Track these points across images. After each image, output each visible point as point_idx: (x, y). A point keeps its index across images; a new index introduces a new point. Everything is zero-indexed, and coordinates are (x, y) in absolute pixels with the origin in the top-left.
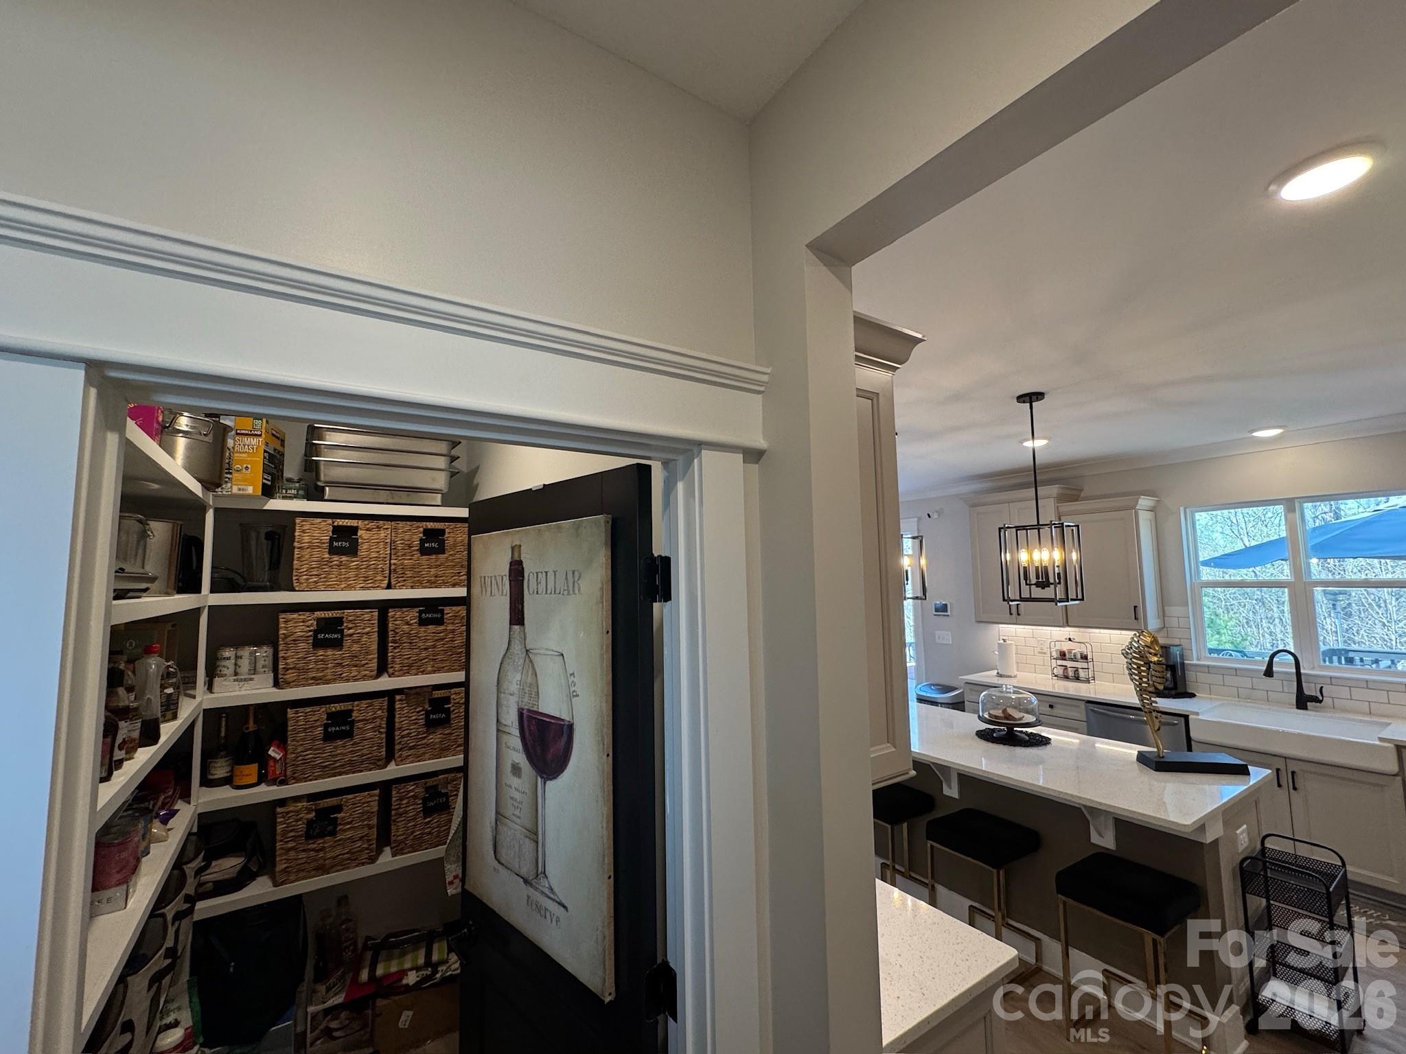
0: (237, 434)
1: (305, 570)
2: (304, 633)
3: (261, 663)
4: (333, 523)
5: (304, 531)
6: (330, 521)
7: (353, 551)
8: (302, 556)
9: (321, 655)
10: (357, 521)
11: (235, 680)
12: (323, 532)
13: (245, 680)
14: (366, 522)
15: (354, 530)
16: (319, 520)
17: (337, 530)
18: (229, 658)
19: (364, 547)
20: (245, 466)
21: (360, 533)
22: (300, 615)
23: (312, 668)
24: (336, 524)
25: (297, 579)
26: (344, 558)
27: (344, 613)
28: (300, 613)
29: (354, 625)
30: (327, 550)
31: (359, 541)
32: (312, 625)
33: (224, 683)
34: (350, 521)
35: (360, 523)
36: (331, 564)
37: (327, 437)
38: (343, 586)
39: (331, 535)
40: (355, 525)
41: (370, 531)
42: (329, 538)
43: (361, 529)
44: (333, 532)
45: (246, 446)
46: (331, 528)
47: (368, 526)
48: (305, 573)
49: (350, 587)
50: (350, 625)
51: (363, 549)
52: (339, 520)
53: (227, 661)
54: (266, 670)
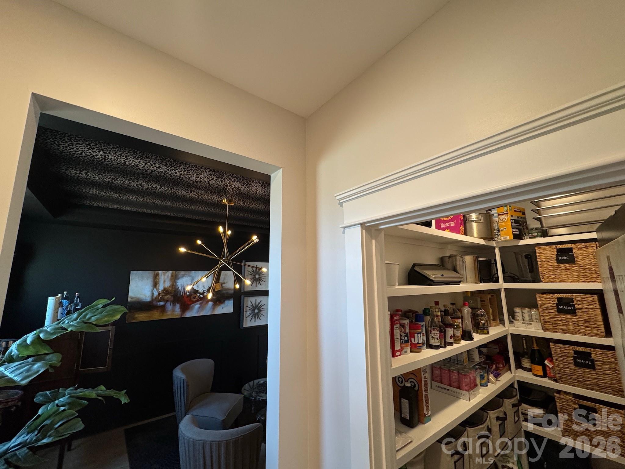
0: (499, 215)
1: (546, 272)
2: (551, 305)
3: (534, 317)
4: (556, 247)
5: (541, 253)
6: (554, 246)
7: (572, 260)
8: (543, 265)
9: (564, 318)
10: (571, 244)
11: (523, 323)
12: (552, 252)
13: (528, 324)
14: (577, 245)
15: (571, 250)
16: (548, 247)
17: (559, 251)
18: (519, 313)
19: (579, 259)
20: (504, 228)
21: (574, 251)
22: (547, 295)
23: (560, 324)
24: (558, 248)
25: (542, 277)
26: (567, 265)
27: (573, 295)
28: (547, 294)
29: (581, 303)
30: (556, 262)
31: (575, 255)
32: (554, 301)
33: (519, 323)
34: (566, 245)
35: (573, 246)
36: (560, 269)
37: (542, 205)
38: (570, 281)
39: (556, 253)
40: (571, 247)
41: (581, 249)
42: (555, 255)
43: (574, 249)
44: (558, 252)
45: (503, 219)
46: (555, 250)
47: (578, 247)
48: (546, 274)
49: (574, 281)
50: (579, 303)
51: (579, 260)
52: (559, 245)
53: (518, 314)
54: (537, 320)
